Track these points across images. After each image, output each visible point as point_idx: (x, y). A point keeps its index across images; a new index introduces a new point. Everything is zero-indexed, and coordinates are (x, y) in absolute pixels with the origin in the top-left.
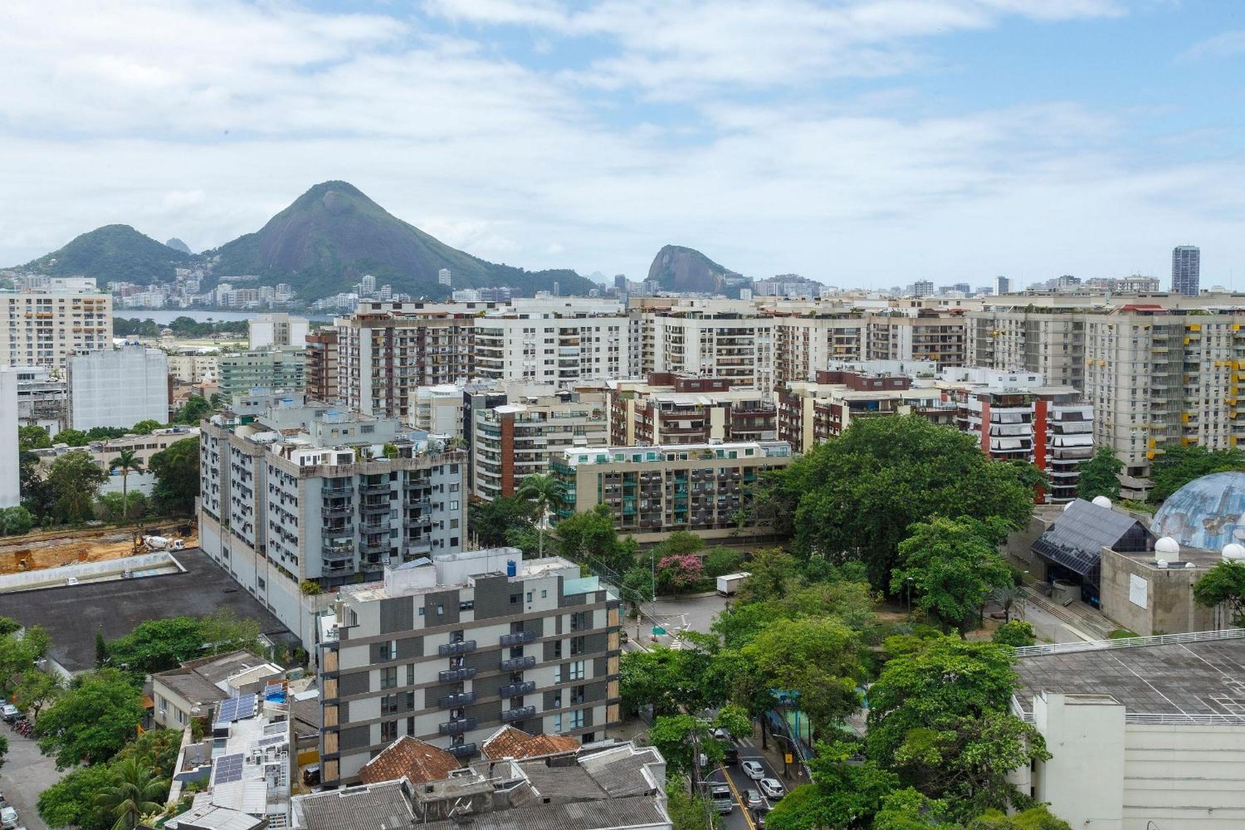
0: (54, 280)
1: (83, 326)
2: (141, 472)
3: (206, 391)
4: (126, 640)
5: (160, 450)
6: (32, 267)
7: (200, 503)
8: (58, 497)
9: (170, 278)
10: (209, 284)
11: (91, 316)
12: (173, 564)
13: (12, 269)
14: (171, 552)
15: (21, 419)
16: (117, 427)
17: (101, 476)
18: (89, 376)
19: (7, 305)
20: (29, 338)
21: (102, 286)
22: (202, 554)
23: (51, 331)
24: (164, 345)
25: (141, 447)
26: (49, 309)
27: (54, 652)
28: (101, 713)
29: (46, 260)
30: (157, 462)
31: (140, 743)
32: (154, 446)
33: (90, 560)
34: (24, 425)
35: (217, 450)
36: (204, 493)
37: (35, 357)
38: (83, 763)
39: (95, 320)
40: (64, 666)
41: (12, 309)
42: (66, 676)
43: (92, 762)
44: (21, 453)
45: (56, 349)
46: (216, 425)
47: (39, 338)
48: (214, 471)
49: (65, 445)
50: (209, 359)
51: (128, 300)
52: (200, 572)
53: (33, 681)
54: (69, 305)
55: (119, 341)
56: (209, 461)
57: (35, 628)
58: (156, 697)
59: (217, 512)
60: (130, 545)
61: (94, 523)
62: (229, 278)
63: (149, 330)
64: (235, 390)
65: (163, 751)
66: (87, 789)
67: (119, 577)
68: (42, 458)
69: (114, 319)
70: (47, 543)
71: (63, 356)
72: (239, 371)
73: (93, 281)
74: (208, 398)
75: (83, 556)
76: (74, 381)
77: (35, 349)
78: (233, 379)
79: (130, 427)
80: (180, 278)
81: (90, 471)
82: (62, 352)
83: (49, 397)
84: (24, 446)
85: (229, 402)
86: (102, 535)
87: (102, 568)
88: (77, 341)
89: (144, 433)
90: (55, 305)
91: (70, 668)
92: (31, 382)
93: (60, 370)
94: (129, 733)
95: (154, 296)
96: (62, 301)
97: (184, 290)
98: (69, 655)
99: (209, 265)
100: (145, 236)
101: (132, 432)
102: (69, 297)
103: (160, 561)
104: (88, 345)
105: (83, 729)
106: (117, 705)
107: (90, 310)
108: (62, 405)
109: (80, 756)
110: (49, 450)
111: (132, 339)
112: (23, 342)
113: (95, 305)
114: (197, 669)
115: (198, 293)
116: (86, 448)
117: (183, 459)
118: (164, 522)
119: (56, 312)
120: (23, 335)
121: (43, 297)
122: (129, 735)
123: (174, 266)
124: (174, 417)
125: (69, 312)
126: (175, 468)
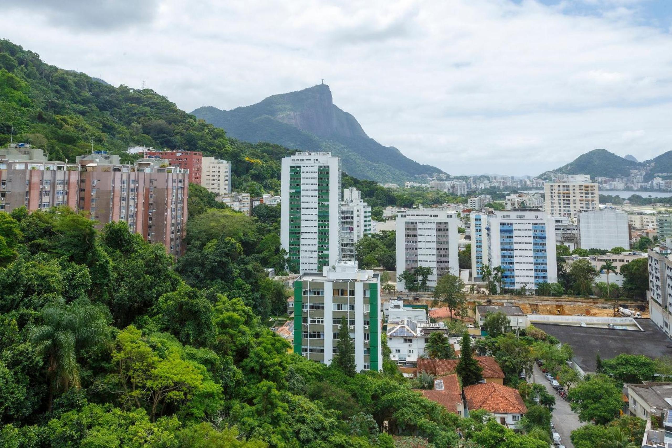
0: (570, 176)
1: (584, 198)
2: (616, 273)
3: (650, 234)
4: (612, 361)
5: (626, 263)
6: (560, 170)
7: (649, 294)
8: (575, 281)
9: (628, 175)
10: (649, 177)
11: (588, 193)
12: (635, 325)
13: (551, 172)
14: (635, 318)
15: (557, 241)
16: (603, 249)
17: (596, 274)
18: (588, 223)
19: (550, 188)
20: (560, 203)
21: (594, 180)
22: (652, 323)
23: (569, 200)
24: (626, 208)
25: (616, 260)
26: (568, 190)
27: (575, 359)
28: (601, 397)
29: (566, 167)
30: (624, 269)
31: (622, 420)
32: (623, 261)
33: (591, 315)
34: (558, 244)
35: (658, 266)
36: (651, 289)
37: (562, 212)
38: (591, 422)
39: (590, 195)
40: (581, 367)
41: (552, 190)
42: (582, 373)
43: (597, 423)
44: (557, 257)
45: (572, 209)
46: (657, 253)
47: (564, 203)
48: (657, 278)
49: (577, 255)
50: (651, 217)
51: (606, 186)
52: (652, 333)
53: (566, 371)
54: (577, 188)
55: (602, 206)
56: (654, 272)
57: (566, 345)
58: (630, 397)
59: (660, 301)
60: (612, 311)
61: (593, 297)
62: (660, 175)
63: (617, 201)
64: (667, 234)
65: (635, 428)
66: (595, 436)
67: (607, 327)
68: (567, 261)
69: (599, 195)
70: (570, 303)
71: (575, 212)
72: (669, 224)
73: (589, 176)
74: (651, 237)
75: (588, 313)
76: (581, 224)
77: (562, 209)
78: (665, 228)
79: (610, 250)
80: (633, 175)
81: (590, 270)
82: (575, 210)
83: (569, 232)
84: (558, 254)
85: (665, 241)
86: (597, 303)
87: (598, 320)
88: (582, 205)
89: (617, 254)
90: (571, 188)
91: (585, 370)
92: (560, 224)
93: (574, 219)
94: (616, 413)
95: (619, 184)
96: (574, 186)
97: (635, 180)
98: (583, 362)
99: (648, 168)
100: (613, 154)
101: (610, 252)
102: (577, 184)
103: (628, 323)
104: (587, 207)
105: (592, 404)
106: (609, 396)
107: (587, 190)
108: (576, 236)
109: (590, 418)
110: (570, 257)
111: (609, 205)
112: (557, 205)
113: (590, 188)
114: (653, 388)
115: (642, 182)
116: (588, 258)
117: (638, 269)
118: (629, 302)
119: (571, 191)
120: (557, 201)
121: (565, 184)
122: (616, 414)
123: (629, 169)
124: (632, 247)
125: (577, 191)
126: (635, 274)
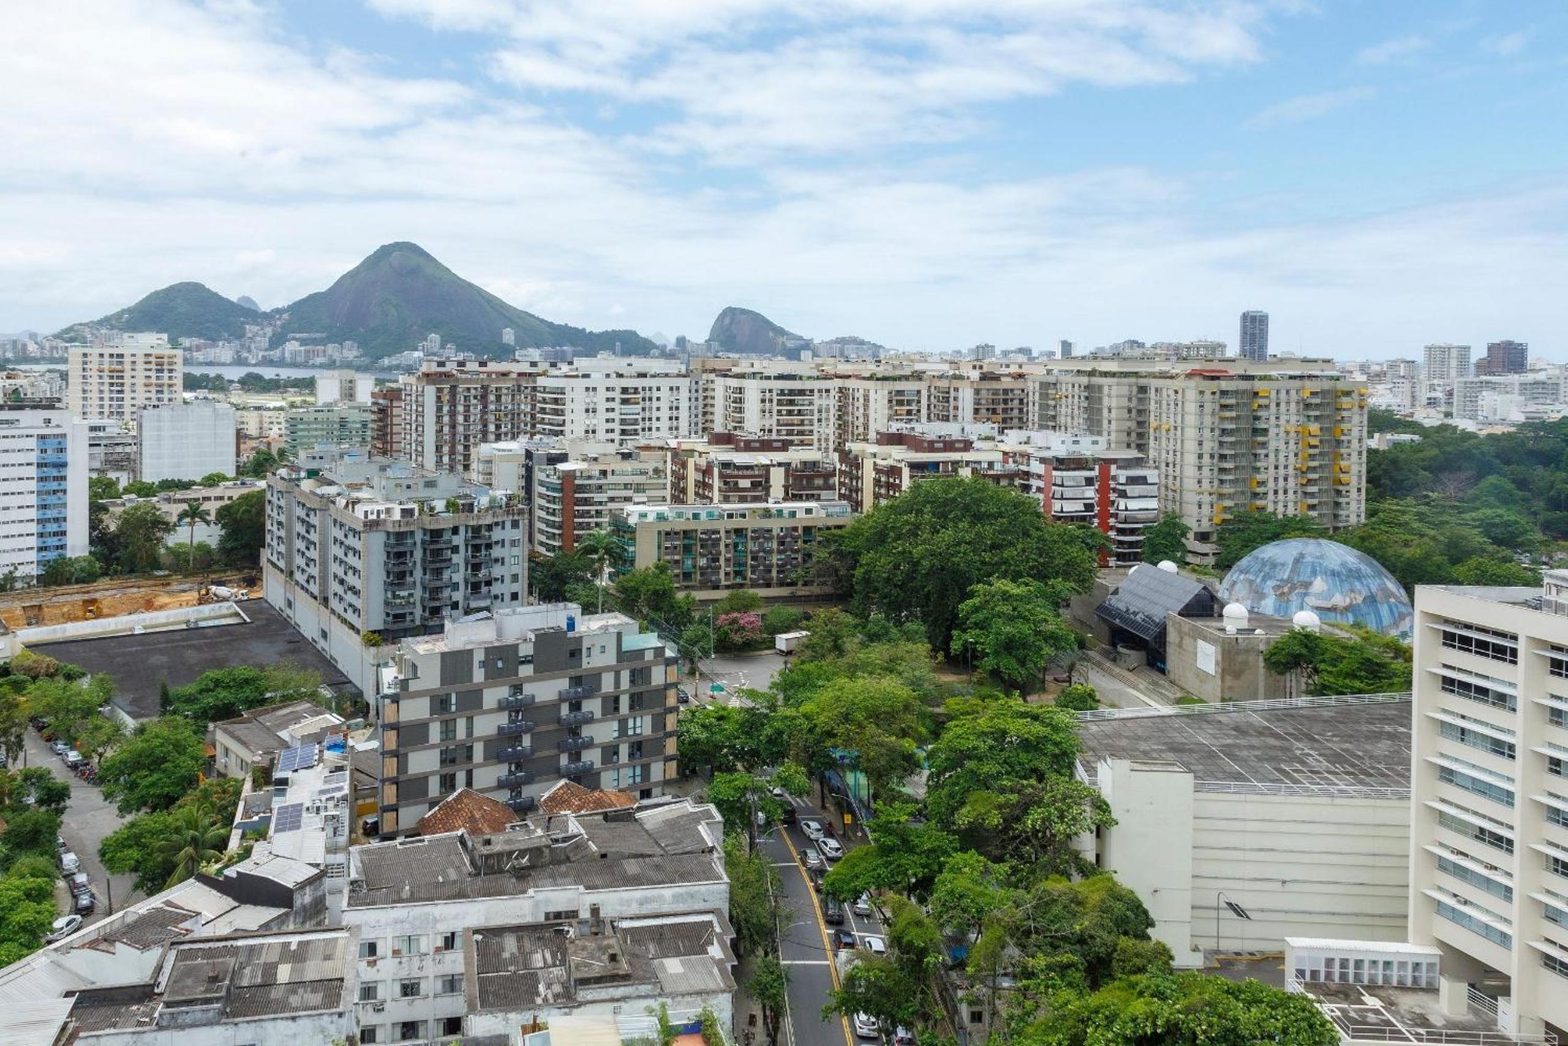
0: (126, 335)
1: (153, 380)
2: (208, 523)
3: (273, 444)
4: (190, 688)
5: (227, 502)
6: (105, 322)
7: (265, 554)
8: (127, 547)
9: (241, 336)
10: (277, 341)
11: (162, 371)
12: (237, 614)
13: (84, 325)
14: (236, 602)
15: (91, 470)
16: (185, 479)
17: (168, 528)
18: (159, 429)
19: (81, 359)
20: (101, 392)
21: (174, 343)
22: (266, 605)
23: (122, 385)
24: (233, 400)
25: (209, 499)
26: (121, 363)
27: (118, 700)
28: (164, 760)
29: (119, 315)
30: (225, 515)
31: (201, 791)
32: (221, 498)
33: (156, 609)
34: (95, 476)
35: (282, 503)
36: (269, 545)
37: (106, 410)
38: (144, 810)
39: (166, 374)
40: (129, 713)
41: (85, 363)
42: (130, 723)
43: (154, 809)
44: (90, 504)
45: (127, 402)
46: (282, 478)
47: (111, 391)
48: (280, 523)
49: (133, 496)
50: (276, 413)
51: (199, 356)
52: (264, 622)
53: (98, 728)
54: (140, 360)
55: (189, 395)
56: (274, 514)
57: (101, 675)
58: (218, 744)
59: (282, 564)
60: (195, 595)
61: (161, 573)
62: (298, 335)
63: (218, 385)
64: (301, 444)
65: (224, 799)
66: (149, 836)
67: (184, 627)
68: (111, 509)
69: (184, 374)
70: (114, 592)
71: (134, 409)
72: (306, 426)
73: (165, 336)
74: (274, 452)
75: (149, 606)
76: (144, 434)
77: (107, 403)
78: (300, 433)
79: (198, 480)
80: (250, 335)
81: (159, 522)
82: (133, 405)
83: (119, 449)
84: (94, 496)
85: (296, 455)
86: (169, 584)
87: (168, 617)
88: (148, 395)
89: (210, 486)
90: (127, 360)
91: (134, 715)
92: (101, 434)
93: (131, 423)
94: (191, 781)
95: (224, 352)
96: (133, 355)
97: (253, 347)
98: (133, 702)
99: (279, 323)
100: (216, 294)
101: (200, 484)
102: (140, 353)
103: (225, 612)
104: (159, 399)
105: (146, 776)
106: (179, 753)
107: (161, 365)
108: (132, 457)
109: (142, 803)
110: (119, 501)
111: (202, 393)
112: (95, 395)
113: (166, 360)
114: (260, 719)
115: (266, 350)
116: (155, 499)
117: (249, 511)
118: (229, 573)
119: (127, 367)
120: (95, 388)
121: (115, 351)
122: (190, 783)
123: (243, 323)
124: (241, 471)
125: (140, 366)
126: (241, 520)
